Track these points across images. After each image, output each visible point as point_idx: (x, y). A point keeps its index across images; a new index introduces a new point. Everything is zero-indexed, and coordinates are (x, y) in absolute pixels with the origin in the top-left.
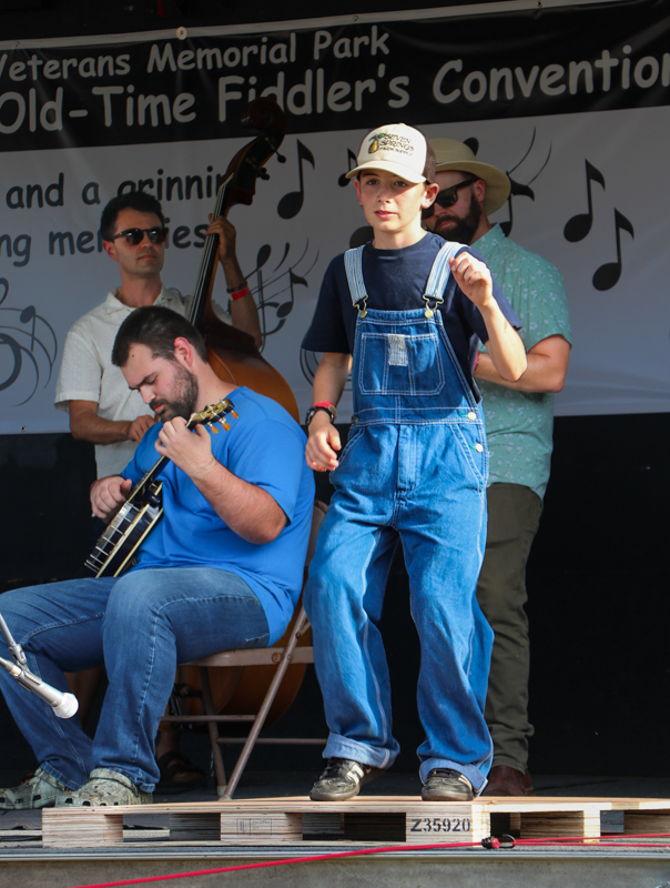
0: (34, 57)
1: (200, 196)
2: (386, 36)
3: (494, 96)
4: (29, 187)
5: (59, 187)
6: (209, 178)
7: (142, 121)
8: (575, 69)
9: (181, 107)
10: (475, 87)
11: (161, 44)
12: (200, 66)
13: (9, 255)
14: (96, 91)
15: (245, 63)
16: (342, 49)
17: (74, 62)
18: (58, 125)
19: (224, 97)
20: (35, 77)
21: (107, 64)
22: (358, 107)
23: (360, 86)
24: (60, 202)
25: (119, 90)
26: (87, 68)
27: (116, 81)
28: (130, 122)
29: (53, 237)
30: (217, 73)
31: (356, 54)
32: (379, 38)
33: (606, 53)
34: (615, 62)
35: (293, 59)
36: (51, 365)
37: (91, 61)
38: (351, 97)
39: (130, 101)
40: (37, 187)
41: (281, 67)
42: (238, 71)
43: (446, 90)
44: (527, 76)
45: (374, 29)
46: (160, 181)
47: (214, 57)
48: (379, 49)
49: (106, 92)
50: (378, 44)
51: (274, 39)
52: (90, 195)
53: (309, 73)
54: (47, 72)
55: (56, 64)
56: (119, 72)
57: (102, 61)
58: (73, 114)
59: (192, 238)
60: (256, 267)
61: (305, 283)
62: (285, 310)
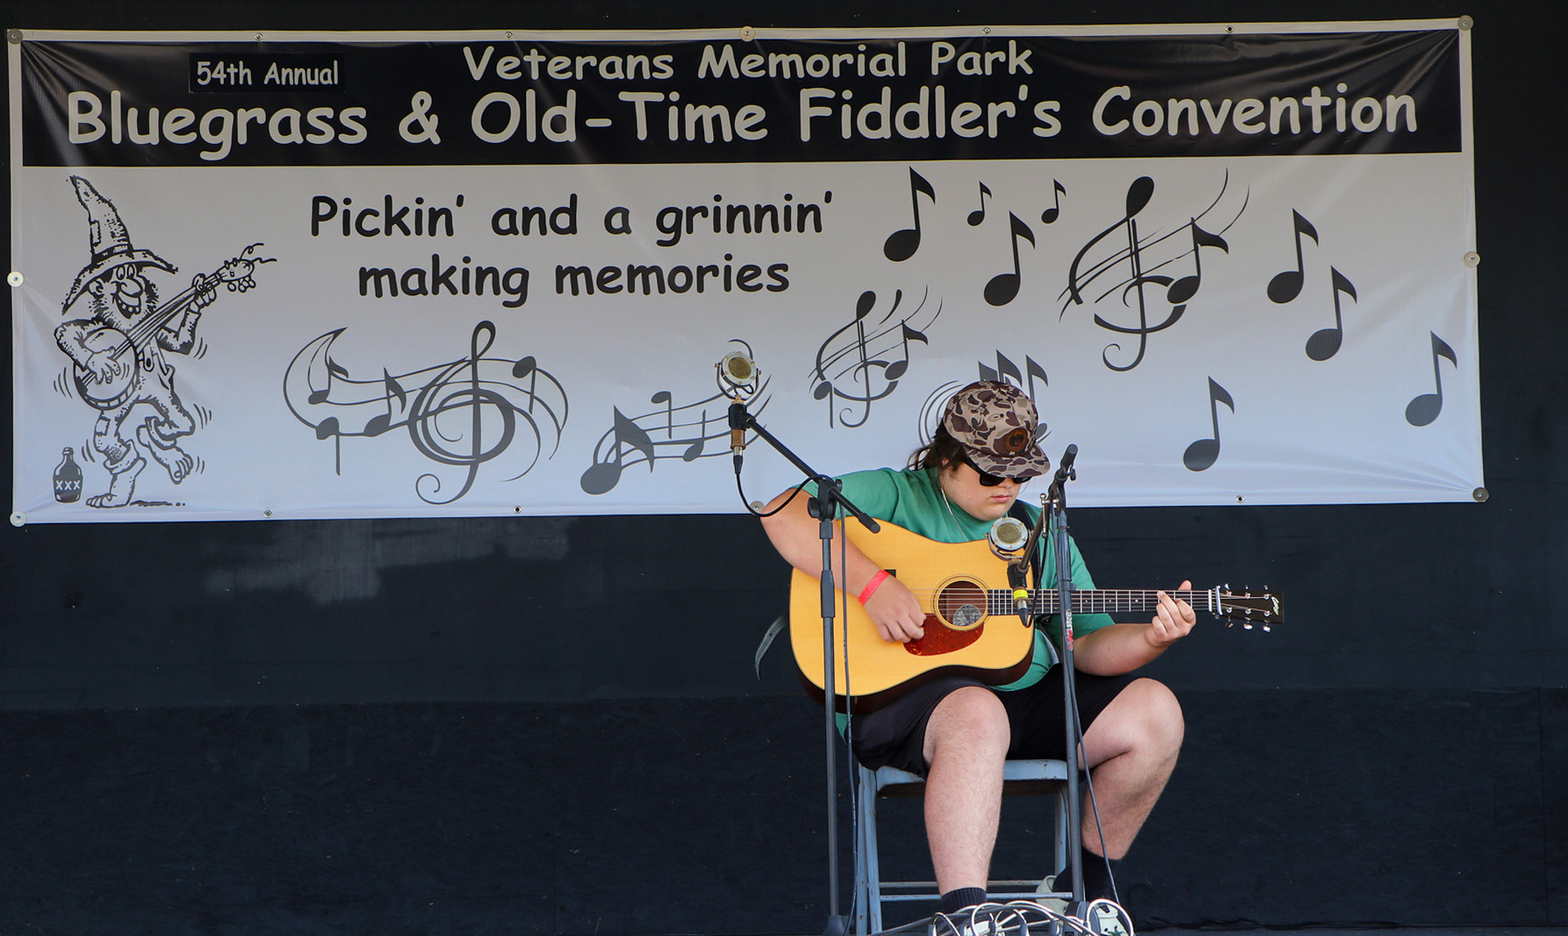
0: (534, 52)
1: (775, 229)
2: (1028, 53)
3: (1173, 130)
4: (525, 209)
5: (572, 211)
6: (788, 209)
7: (690, 135)
8: (1277, 106)
9: (748, 121)
10: (1148, 118)
11: (718, 46)
12: (773, 73)
13: (497, 292)
14: (624, 96)
15: (836, 74)
16: (969, 64)
17: (593, 60)
18: (569, 135)
19: (807, 113)
20: (535, 75)
21: (639, 66)
22: (993, 133)
23: (994, 110)
24: (572, 229)
25: (658, 97)
26: (611, 68)
27: (653, 86)
28: (673, 135)
29: (560, 273)
30: (797, 84)
31: (989, 72)
32: (1018, 54)
33: (1316, 91)
34: (1327, 101)
35: (902, 72)
36: (559, 432)
37: (618, 61)
38: (983, 121)
39: (673, 111)
40: (539, 211)
41: (887, 81)
42: (827, 82)
43: (1109, 119)
44: (1216, 110)
45: (1012, 44)
46: (717, 210)
47: (792, 64)
48: (1019, 67)
49: (640, 99)
50: (1018, 61)
51: (874, 48)
52: (617, 222)
53: (924, 91)
54: (552, 70)
55: (566, 62)
56: (656, 75)
57: (632, 61)
58: (591, 123)
59: (764, 279)
60: (855, 318)
61: (925, 339)
62: (896, 371)
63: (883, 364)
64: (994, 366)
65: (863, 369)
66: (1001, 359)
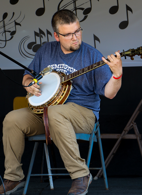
60: (2, 20)
61: (20, 25)
62: (13, 33)
63: (9, 32)
64: (38, 32)
65: (4, 33)
66: (40, 30)
